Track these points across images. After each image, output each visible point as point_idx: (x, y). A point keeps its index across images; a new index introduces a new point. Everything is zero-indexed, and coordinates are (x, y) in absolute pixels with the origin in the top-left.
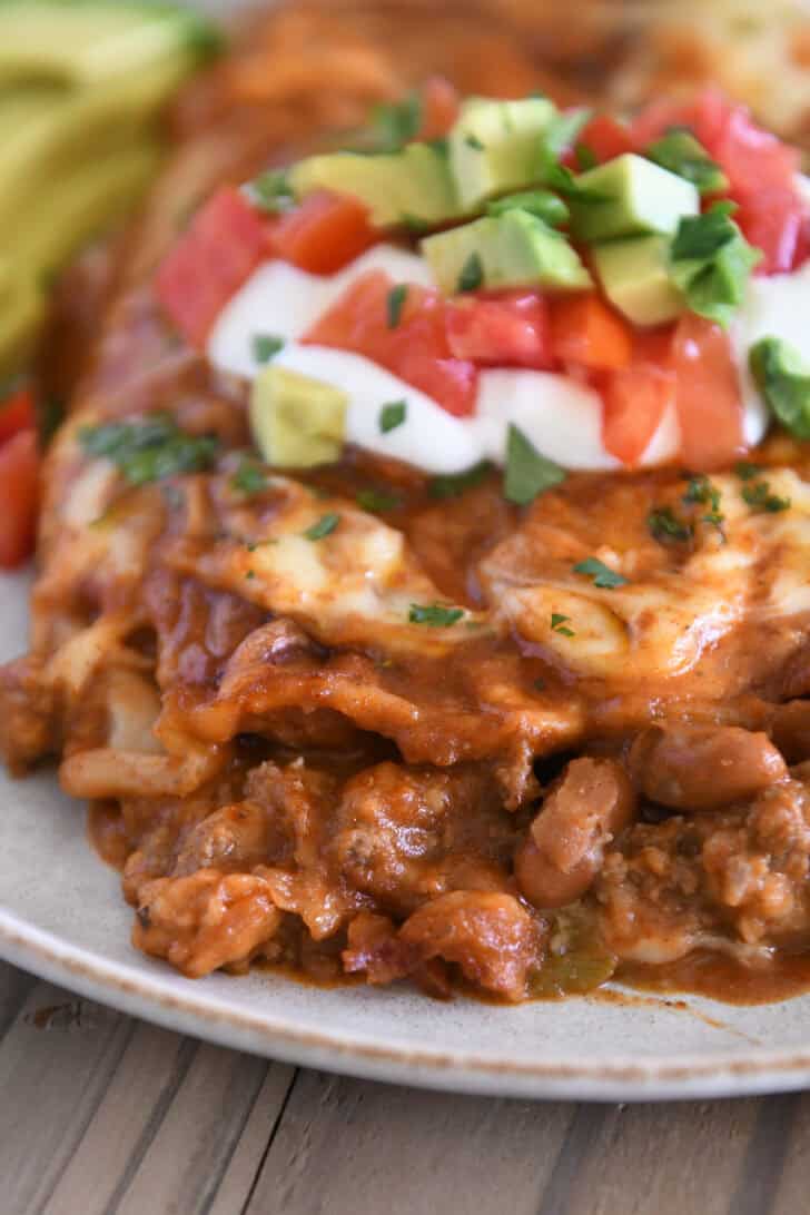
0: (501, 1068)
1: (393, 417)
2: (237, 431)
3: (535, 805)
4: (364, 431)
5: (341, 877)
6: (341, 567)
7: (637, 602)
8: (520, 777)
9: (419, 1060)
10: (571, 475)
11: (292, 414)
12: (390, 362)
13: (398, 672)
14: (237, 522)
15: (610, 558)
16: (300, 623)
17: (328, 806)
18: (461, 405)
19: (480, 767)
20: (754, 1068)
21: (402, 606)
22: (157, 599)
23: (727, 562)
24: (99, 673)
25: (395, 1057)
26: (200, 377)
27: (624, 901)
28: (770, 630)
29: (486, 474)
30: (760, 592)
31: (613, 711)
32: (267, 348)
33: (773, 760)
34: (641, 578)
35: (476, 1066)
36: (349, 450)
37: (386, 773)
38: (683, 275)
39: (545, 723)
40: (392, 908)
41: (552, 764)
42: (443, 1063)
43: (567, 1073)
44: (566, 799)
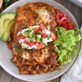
1: (28, 47)
6: (26, 56)
7: (40, 58)
8: (35, 66)
10: (36, 49)
11: (23, 47)
14: (21, 52)
15: (38, 55)
17: (27, 68)
18: (31, 46)
19: (33, 66)
21: (29, 58)
22: (18, 56)
23: (43, 55)
24: (16, 60)
28: (45, 58)
29: (32, 49)
30: (45, 56)
31: (39, 63)
32: (22, 43)
36: (26, 48)
37: (29, 66)
38: (40, 41)
39: (36, 64)
44: (37, 67)
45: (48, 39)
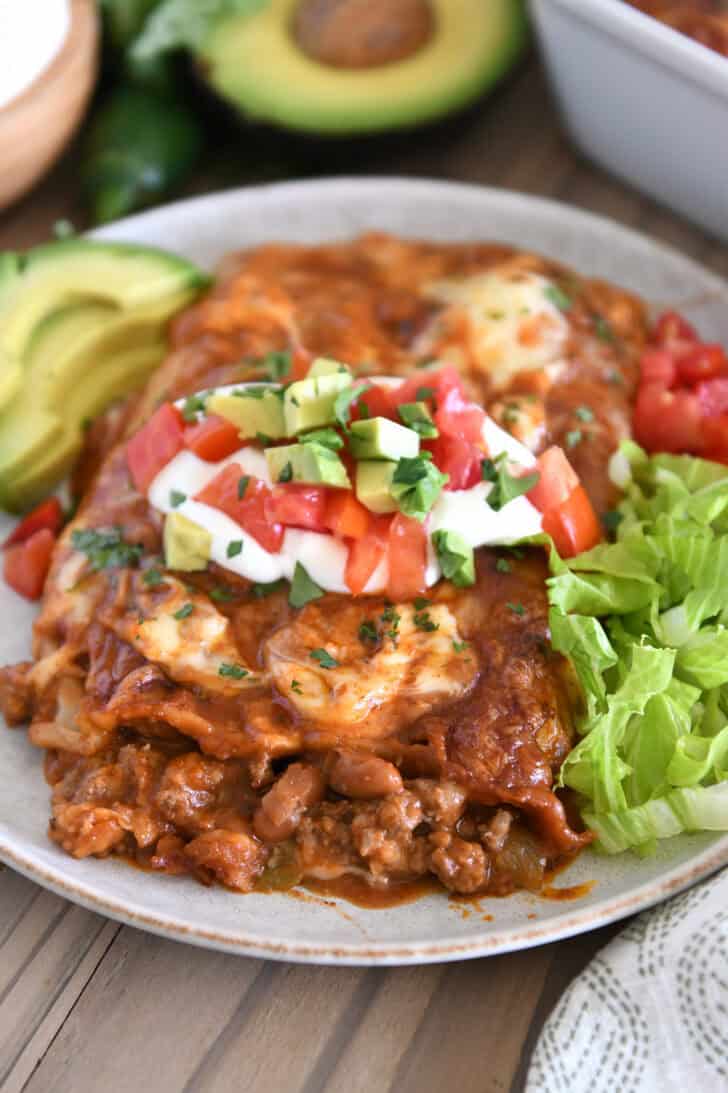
0: (213, 937)
1: (235, 549)
2: (155, 544)
3: (268, 785)
4: (219, 555)
5: (159, 814)
6: (189, 637)
7: (341, 678)
8: (261, 771)
9: (172, 927)
10: (326, 593)
11: (182, 542)
12: (238, 518)
13: (207, 703)
14: (142, 600)
15: (332, 650)
16: (161, 667)
17: (157, 773)
18: (273, 545)
19: (241, 762)
20: (345, 954)
21: (218, 663)
22: (93, 640)
23: (395, 660)
24: (55, 680)
25: (161, 924)
26: (142, 508)
27: (310, 843)
28: (411, 701)
29: (282, 584)
30: (410, 680)
31: (315, 739)
32: (178, 499)
33: (394, 779)
34: (348, 663)
35: (200, 934)
36: (211, 563)
37: (192, 759)
38: (398, 491)
39: (282, 742)
40: (185, 833)
41: (281, 764)
42: (183, 930)
43: (247, 944)
44: (283, 786)
45: (495, 503)
